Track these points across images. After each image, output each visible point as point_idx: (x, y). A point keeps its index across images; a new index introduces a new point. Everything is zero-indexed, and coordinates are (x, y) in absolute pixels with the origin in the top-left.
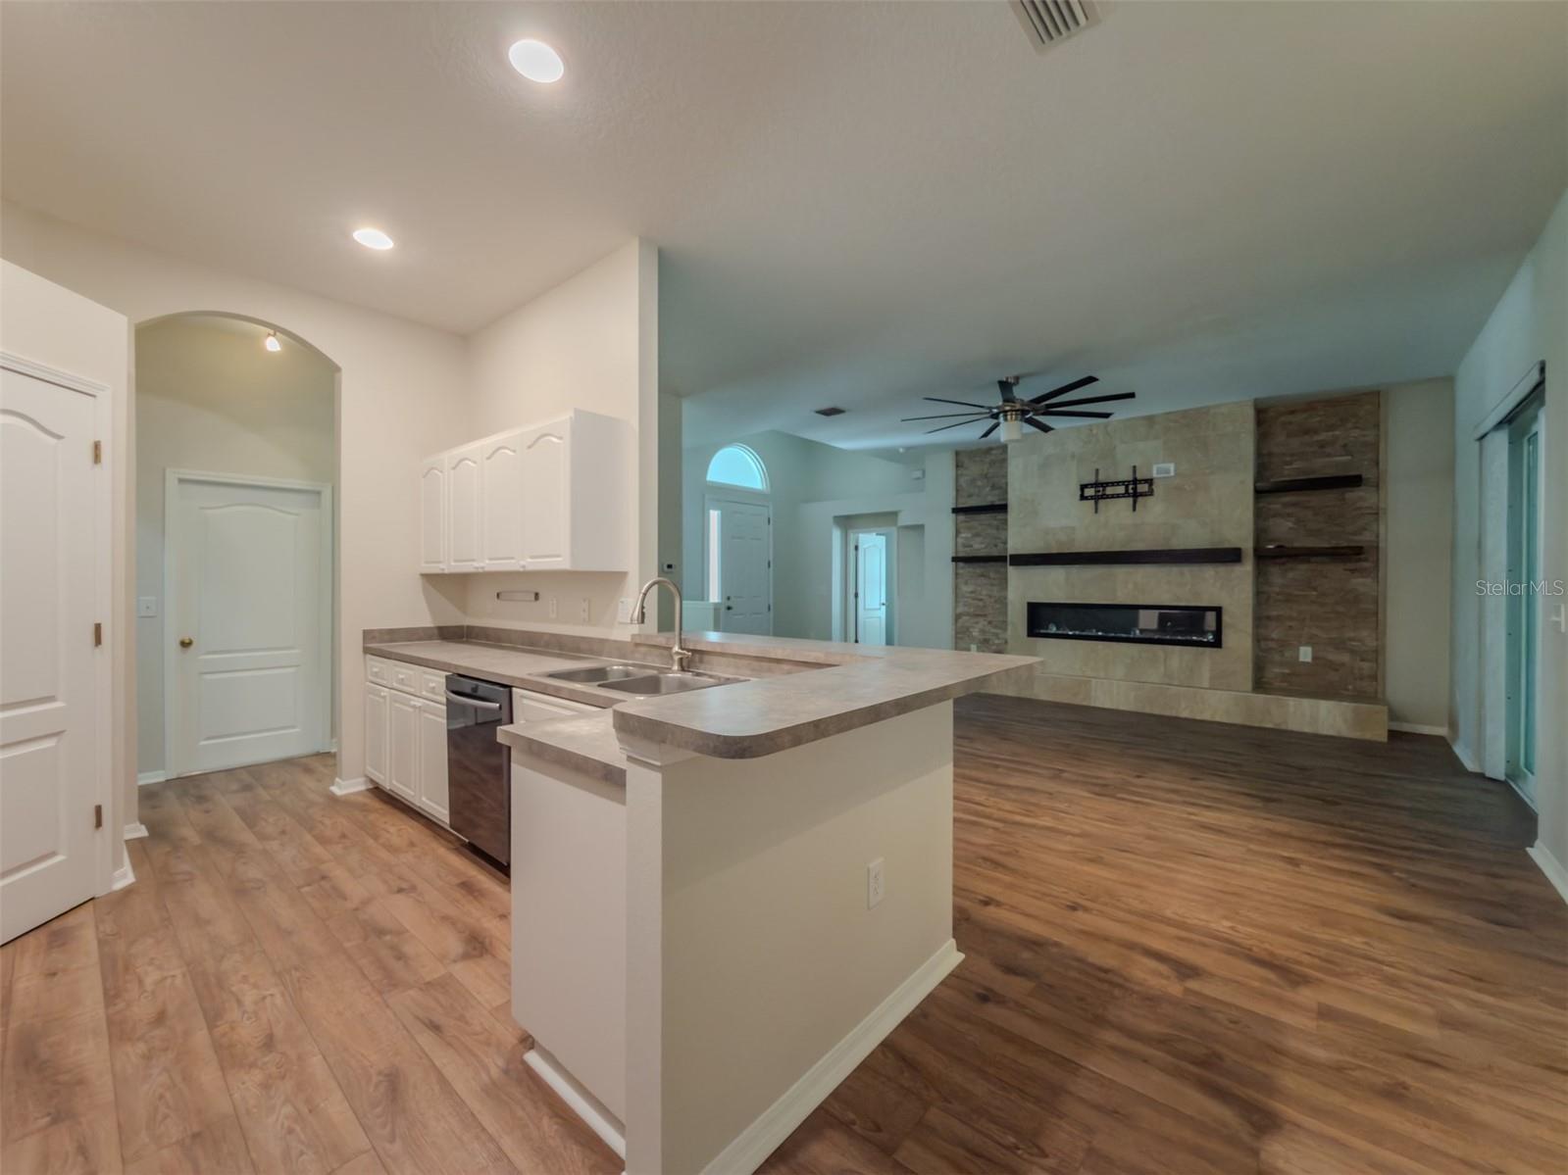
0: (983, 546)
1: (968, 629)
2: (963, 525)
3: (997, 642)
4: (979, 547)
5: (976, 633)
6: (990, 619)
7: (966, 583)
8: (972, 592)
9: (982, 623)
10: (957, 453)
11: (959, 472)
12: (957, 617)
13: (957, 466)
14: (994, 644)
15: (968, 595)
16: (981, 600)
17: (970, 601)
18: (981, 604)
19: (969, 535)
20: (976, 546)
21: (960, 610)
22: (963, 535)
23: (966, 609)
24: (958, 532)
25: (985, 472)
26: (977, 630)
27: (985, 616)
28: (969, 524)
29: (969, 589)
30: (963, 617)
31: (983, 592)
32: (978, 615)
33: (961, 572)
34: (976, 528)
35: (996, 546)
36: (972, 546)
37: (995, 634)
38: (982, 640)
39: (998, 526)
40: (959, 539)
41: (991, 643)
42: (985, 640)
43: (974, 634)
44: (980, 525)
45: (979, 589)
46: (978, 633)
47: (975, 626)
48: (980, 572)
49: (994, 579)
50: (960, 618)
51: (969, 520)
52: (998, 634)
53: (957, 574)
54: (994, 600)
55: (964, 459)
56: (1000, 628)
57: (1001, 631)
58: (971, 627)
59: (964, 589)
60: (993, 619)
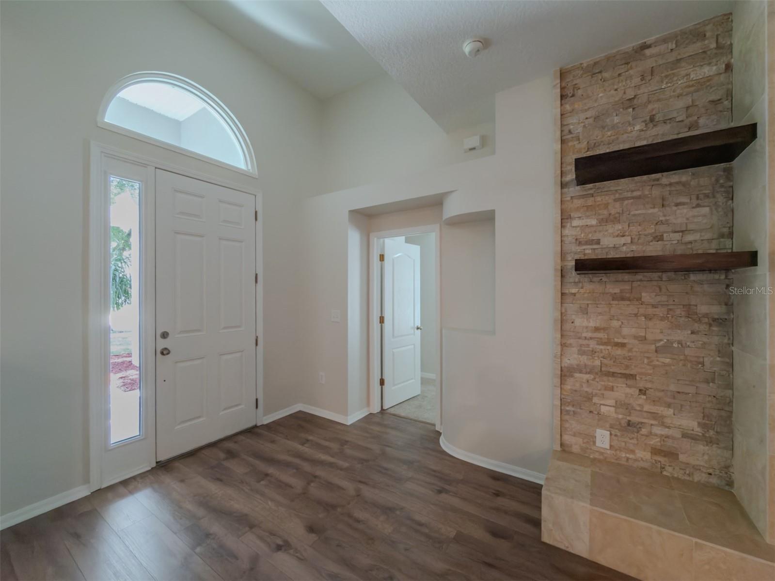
0: (627, 239)
1: (589, 398)
2: (578, 203)
3: (658, 430)
4: (615, 242)
5: (608, 409)
6: (642, 385)
7: (584, 311)
8: (597, 329)
9: (623, 391)
10: (563, 74)
11: (568, 107)
12: (565, 374)
13: (563, 97)
14: (650, 434)
15: (589, 335)
16: (623, 345)
17: (593, 344)
18: (619, 352)
19: (594, 222)
20: (607, 241)
21: (573, 358)
22: (575, 223)
23: (584, 359)
24: (565, 218)
25: (630, 94)
26: (612, 402)
27: (632, 377)
28: (590, 202)
29: (592, 324)
30: (577, 375)
31: (626, 331)
32: (613, 374)
33: (574, 291)
34: (606, 206)
35: (659, 238)
36: (598, 242)
37: (654, 416)
38: (624, 423)
39: (663, 199)
40: (567, 232)
41: (644, 431)
42: (629, 423)
43: (604, 409)
44: (615, 200)
45: (615, 323)
46: (613, 409)
47: (607, 393)
48: (617, 291)
49: (654, 306)
50: (572, 376)
51: (591, 192)
52: (663, 417)
53: (563, 294)
54: (653, 347)
55: (577, 81)
56: (669, 406)
57: (671, 411)
58: (596, 395)
59: (580, 322)
60: (649, 385)
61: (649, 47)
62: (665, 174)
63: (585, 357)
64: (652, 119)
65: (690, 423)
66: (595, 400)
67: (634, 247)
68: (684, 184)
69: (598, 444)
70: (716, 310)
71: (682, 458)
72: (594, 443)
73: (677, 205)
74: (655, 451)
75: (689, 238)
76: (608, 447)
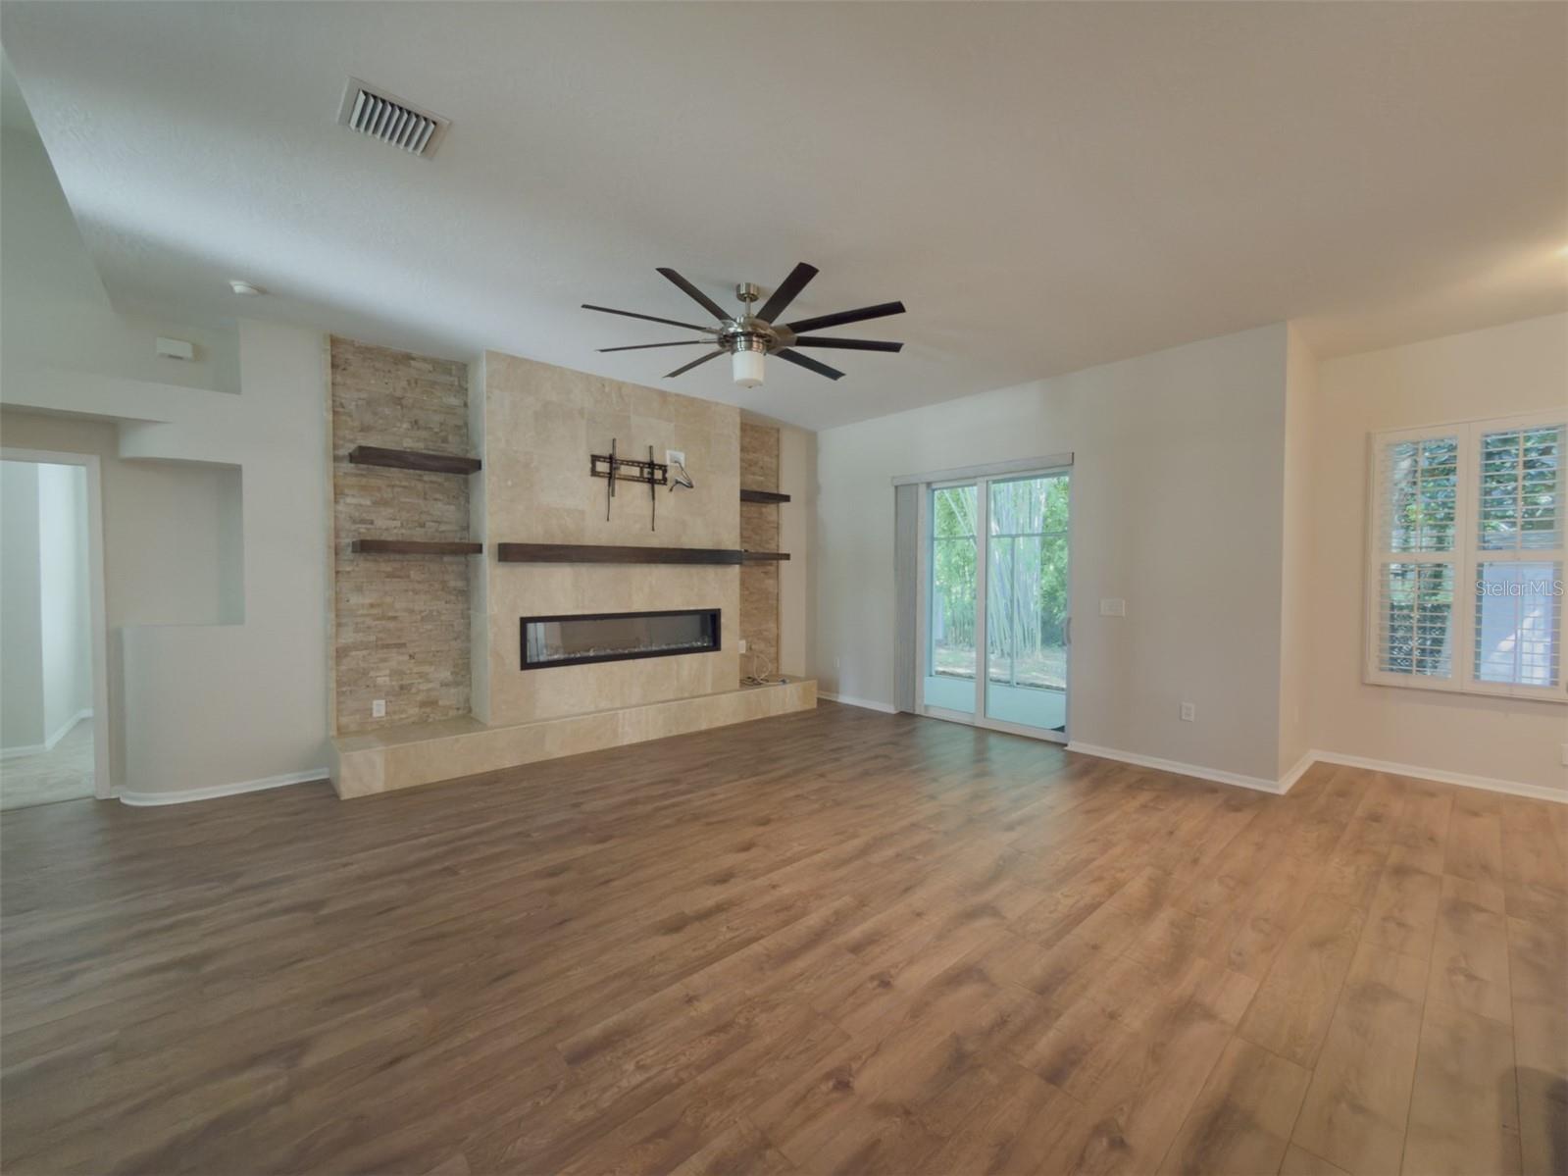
0: (398, 523)
1: (365, 673)
2: (352, 480)
3: (424, 687)
4: (387, 525)
5: (383, 679)
6: (411, 652)
7: (359, 589)
8: (372, 606)
9: (397, 659)
10: (334, 342)
11: (339, 379)
12: (341, 653)
13: (334, 366)
14: (419, 691)
15: (365, 612)
16: (395, 618)
17: (369, 621)
18: (391, 625)
19: (368, 503)
20: (380, 523)
21: (349, 637)
22: (349, 500)
23: (360, 637)
24: (338, 493)
25: (398, 393)
26: (387, 672)
27: (403, 645)
28: (364, 481)
29: (367, 601)
30: (353, 653)
31: (398, 605)
32: (388, 646)
33: (348, 569)
34: (379, 489)
35: (422, 525)
36: (372, 523)
37: (421, 675)
38: (397, 689)
39: (425, 494)
40: (340, 507)
41: (414, 690)
42: (402, 687)
43: (380, 681)
44: (389, 486)
45: (389, 600)
46: (387, 679)
47: (381, 665)
48: (389, 569)
49: (419, 582)
50: (346, 656)
51: (364, 472)
52: (427, 674)
53: (337, 572)
54: (419, 617)
55: (350, 356)
56: (431, 664)
57: (433, 668)
58: (372, 669)
59: (355, 600)
60: (417, 650)
61: (413, 359)
62: (427, 472)
63: (361, 634)
64: (416, 422)
65: (445, 674)
66: (372, 674)
67: (403, 531)
68: (440, 484)
69: (375, 714)
70: (460, 584)
71: (441, 703)
72: (371, 715)
73: (436, 500)
74: (423, 704)
75: (443, 528)
76: (383, 713)
